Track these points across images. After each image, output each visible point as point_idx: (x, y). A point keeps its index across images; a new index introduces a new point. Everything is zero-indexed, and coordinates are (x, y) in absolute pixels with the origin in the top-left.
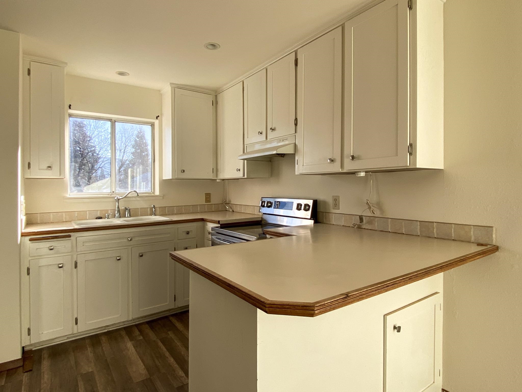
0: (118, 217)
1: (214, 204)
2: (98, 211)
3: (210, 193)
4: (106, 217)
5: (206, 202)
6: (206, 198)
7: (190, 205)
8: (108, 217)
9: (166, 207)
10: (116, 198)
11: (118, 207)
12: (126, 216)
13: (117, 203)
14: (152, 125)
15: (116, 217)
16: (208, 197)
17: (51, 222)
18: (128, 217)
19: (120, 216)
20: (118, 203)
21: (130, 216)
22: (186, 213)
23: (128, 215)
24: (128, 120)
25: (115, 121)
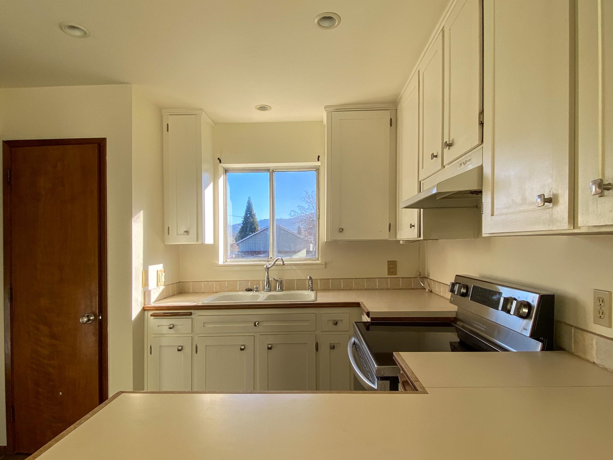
0: (267, 291)
1: (402, 278)
2: (249, 282)
3: (396, 261)
4: (254, 289)
5: (388, 274)
6: (389, 269)
7: (363, 278)
8: (256, 290)
9: (330, 279)
10: (265, 266)
11: (268, 278)
12: (277, 290)
13: (266, 273)
14: (316, 170)
15: (265, 290)
16: (392, 267)
17: (203, 292)
18: (278, 291)
19: (270, 289)
20: (268, 273)
21: (282, 290)
22: (357, 289)
23: (279, 289)
24: (287, 167)
25: (273, 171)
